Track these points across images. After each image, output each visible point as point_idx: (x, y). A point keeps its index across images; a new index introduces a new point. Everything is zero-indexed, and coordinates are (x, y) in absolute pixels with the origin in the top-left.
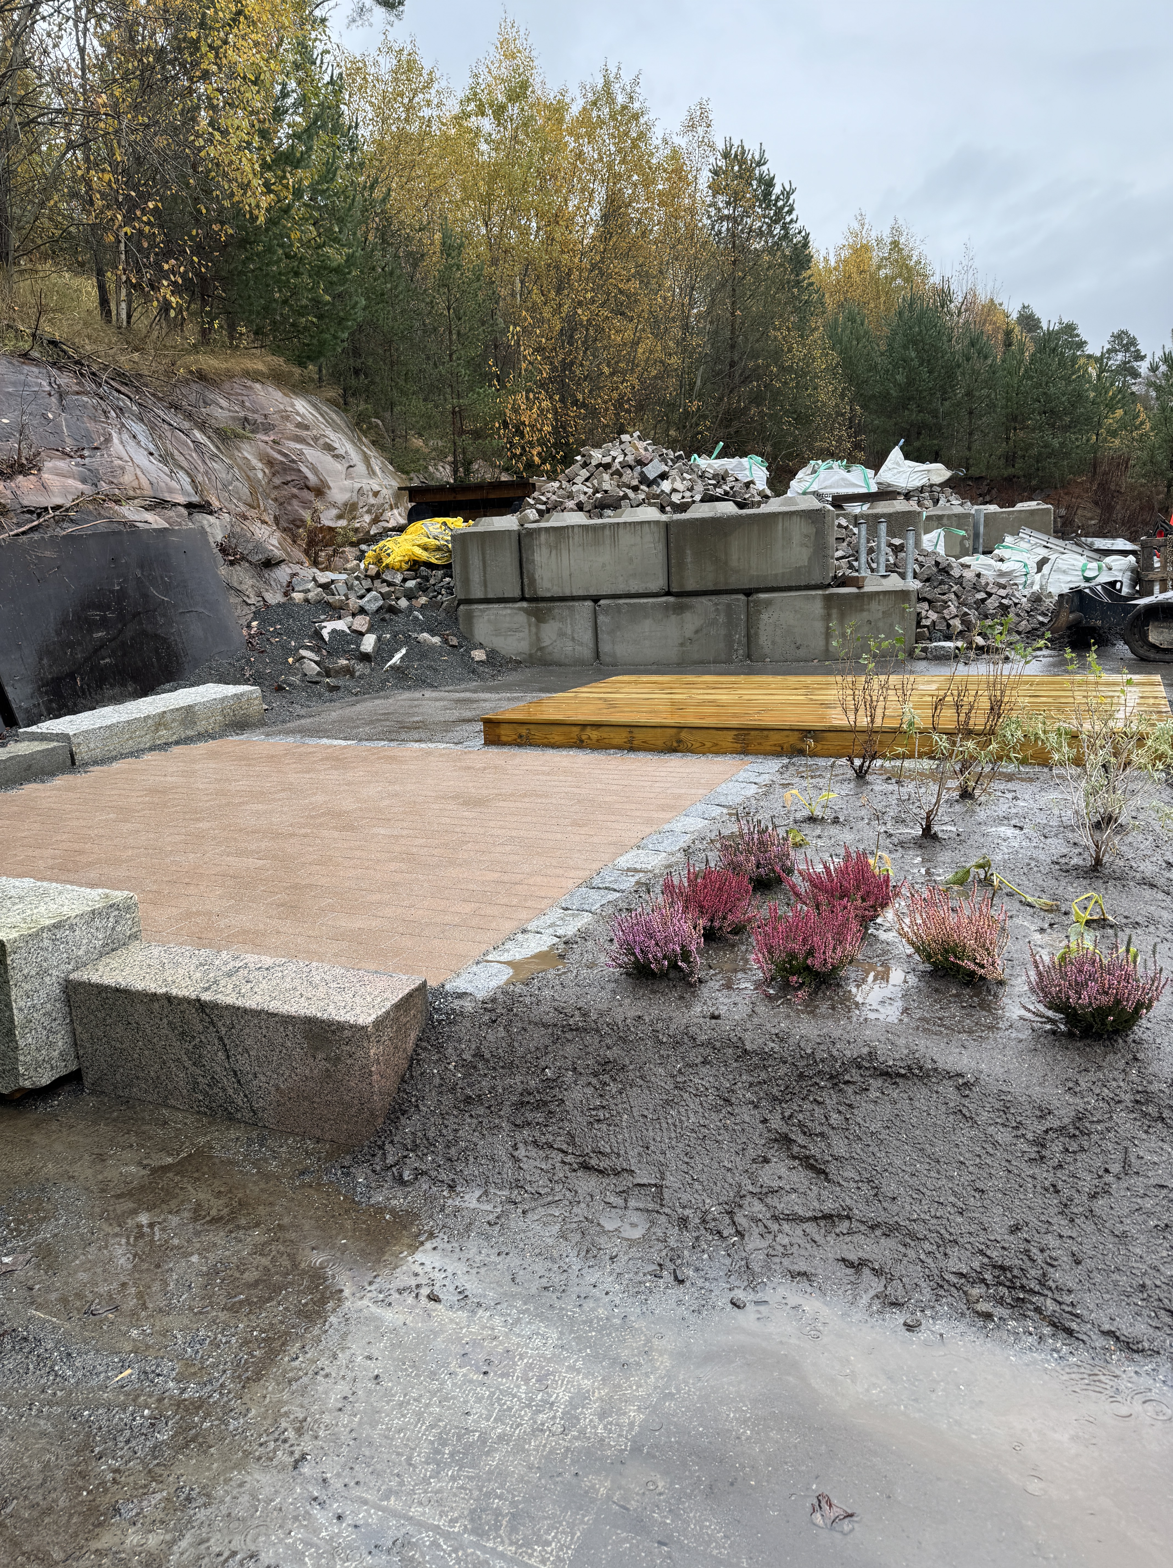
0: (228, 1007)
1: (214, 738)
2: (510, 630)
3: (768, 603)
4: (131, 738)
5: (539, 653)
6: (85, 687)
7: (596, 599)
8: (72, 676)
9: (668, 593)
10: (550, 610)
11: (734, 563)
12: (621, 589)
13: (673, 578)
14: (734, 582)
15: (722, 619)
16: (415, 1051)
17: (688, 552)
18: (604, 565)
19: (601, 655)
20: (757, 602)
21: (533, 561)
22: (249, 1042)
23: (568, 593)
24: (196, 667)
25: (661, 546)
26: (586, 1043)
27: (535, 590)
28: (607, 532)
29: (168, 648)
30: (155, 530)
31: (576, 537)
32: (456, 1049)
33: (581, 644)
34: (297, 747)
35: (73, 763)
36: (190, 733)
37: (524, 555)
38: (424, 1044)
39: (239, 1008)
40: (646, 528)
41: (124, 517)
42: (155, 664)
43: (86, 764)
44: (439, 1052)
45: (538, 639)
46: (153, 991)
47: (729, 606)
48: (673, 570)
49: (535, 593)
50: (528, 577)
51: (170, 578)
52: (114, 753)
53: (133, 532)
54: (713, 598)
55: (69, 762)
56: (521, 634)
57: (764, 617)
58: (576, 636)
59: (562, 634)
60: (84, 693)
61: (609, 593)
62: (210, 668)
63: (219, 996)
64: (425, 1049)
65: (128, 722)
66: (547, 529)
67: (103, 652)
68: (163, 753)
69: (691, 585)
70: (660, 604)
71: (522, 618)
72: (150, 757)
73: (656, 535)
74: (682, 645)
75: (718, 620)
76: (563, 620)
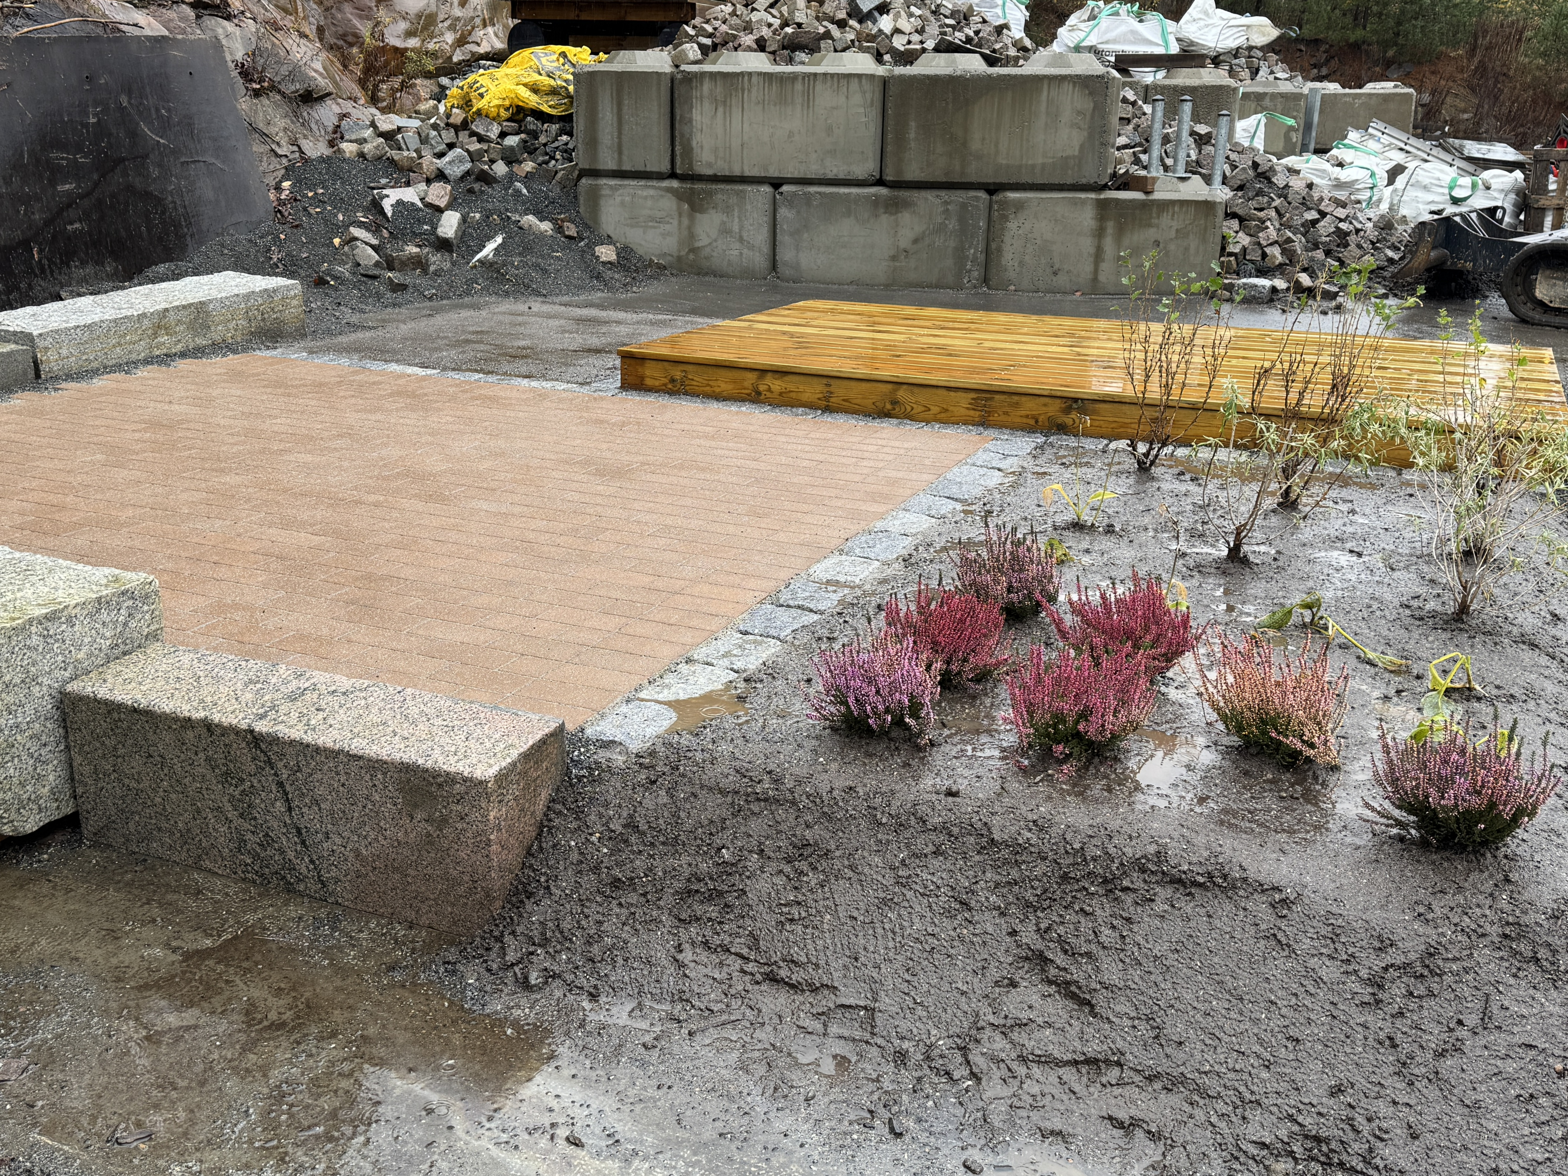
0: (292, 743)
1: (235, 352)
2: (652, 219)
3: (1020, 206)
4: (119, 344)
5: (691, 256)
6: (45, 262)
7: (776, 184)
8: (25, 244)
9: (880, 182)
10: (710, 194)
11: (975, 145)
12: (813, 170)
13: (889, 161)
14: (973, 172)
15: (952, 224)
16: (546, 815)
17: (913, 124)
18: (791, 134)
19: (779, 265)
20: (1004, 204)
21: (691, 121)
22: (320, 791)
23: (737, 172)
24: (201, 243)
25: (874, 113)
26: (778, 818)
27: (691, 164)
28: (799, 86)
29: (163, 213)
30: (148, 38)
31: (754, 91)
32: (601, 816)
33: (752, 248)
34: (355, 373)
35: (38, 376)
36: (201, 341)
37: (678, 112)
38: (559, 807)
39: (308, 746)
40: (854, 84)
41: (104, 15)
42: (145, 234)
43: (56, 378)
44: (577, 819)
45: (692, 236)
46: (187, 714)
47: (964, 206)
48: (889, 148)
49: (691, 167)
50: (681, 144)
51: (169, 110)
52: (95, 365)
53: (117, 40)
54: (943, 193)
55: (31, 374)
56: (667, 227)
57: (1012, 225)
58: (745, 235)
59: (725, 231)
60: (43, 271)
61: (796, 175)
62: (223, 246)
63: (280, 727)
64: (560, 813)
65: (115, 320)
66: (713, 75)
67: (72, 213)
68: (164, 368)
69: (912, 173)
70: (867, 197)
71: (669, 204)
72: (145, 373)
73: (869, 96)
74: (894, 258)
75: (946, 226)
76: (728, 210)
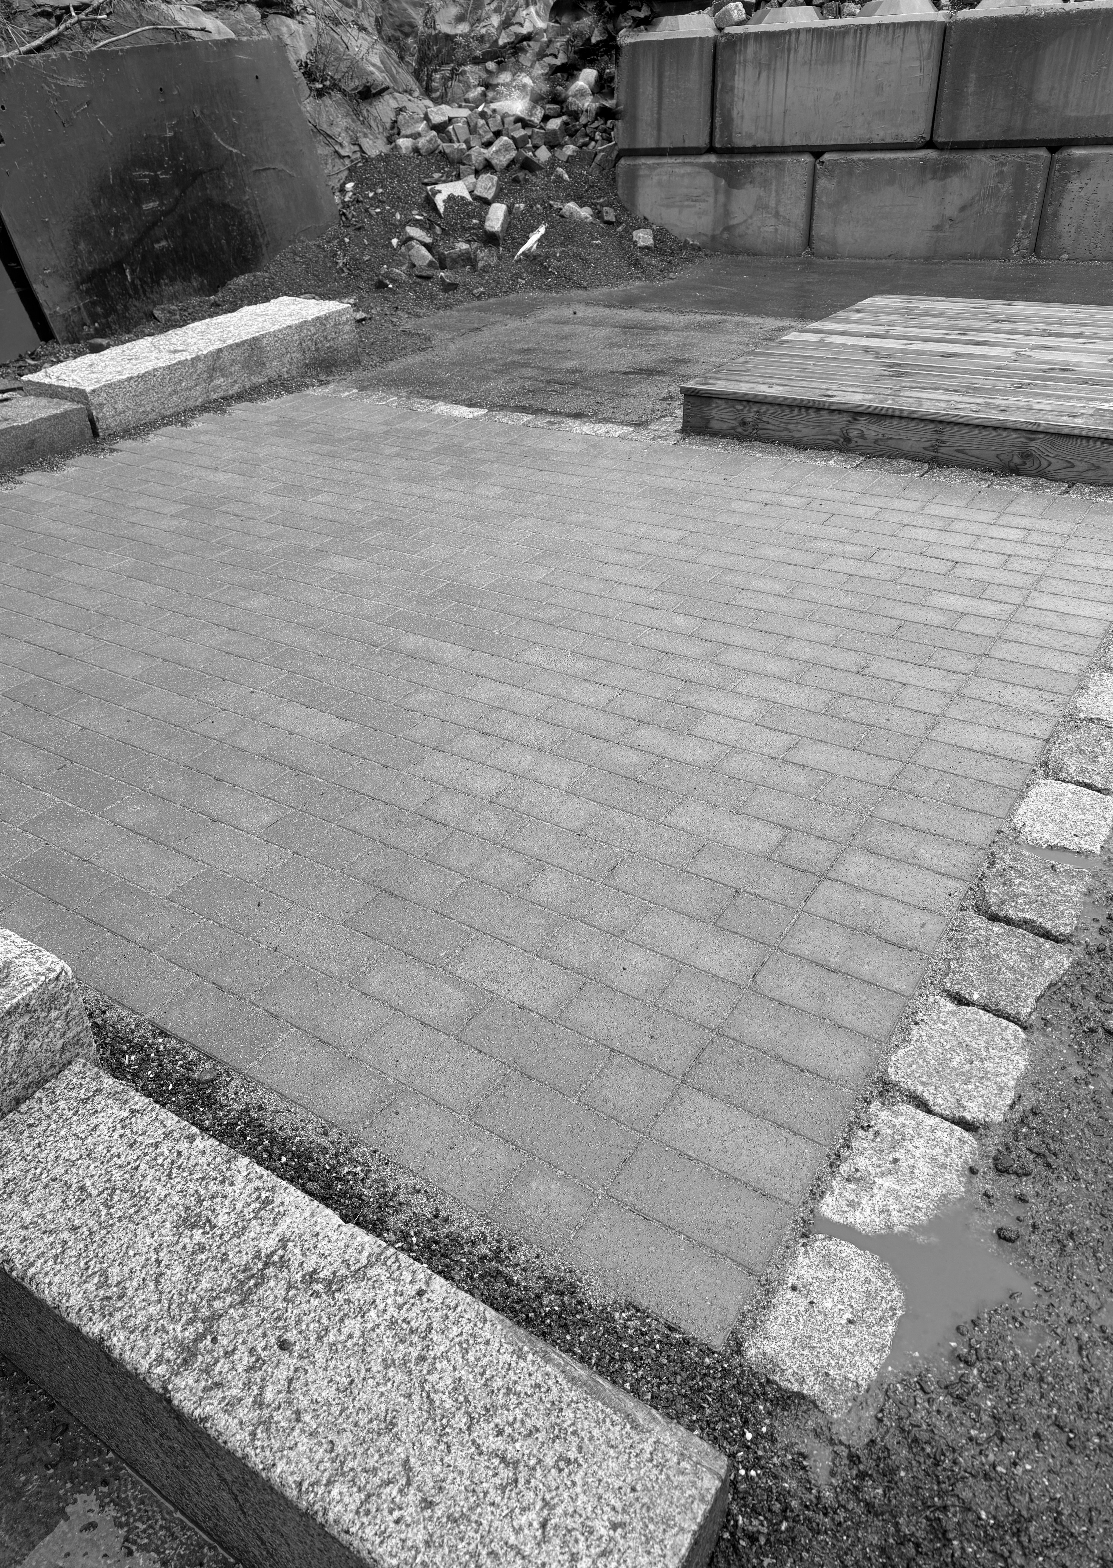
1: (289, 391)
2: (688, 198)
3: (1084, 164)
4: (175, 392)
5: (726, 236)
7: (817, 152)
9: (930, 144)
10: (749, 167)
11: (1042, 96)
12: (859, 135)
13: (942, 120)
14: (1038, 128)
15: (1006, 188)
17: (973, 76)
18: (837, 96)
19: (815, 240)
20: (1069, 160)
21: (732, 89)
23: (777, 142)
25: (931, 67)
27: (730, 137)
28: (849, 41)
30: (216, 43)
31: (801, 50)
33: (787, 223)
34: (403, 418)
35: (95, 434)
36: (258, 380)
37: (720, 80)
40: (911, 34)
41: (174, 22)
42: (225, 247)
43: (113, 436)
45: (727, 213)
47: (1021, 167)
48: (944, 106)
49: (730, 141)
50: (722, 115)
51: (239, 118)
52: (153, 416)
53: (186, 47)
54: (999, 153)
55: (89, 433)
56: (703, 205)
57: (1074, 186)
58: (781, 210)
59: (761, 206)
60: (136, 291)
61: (840, 141)
65: (169, 367)
66: (758, 36)
68: (218, 416)
69: (967, 133)
70: (914, 162)
71: (706, 180)
72: (200, 425)
73: (926, 46)
74: (938, 228)
75: (999, 190)
76: (765, 184)
